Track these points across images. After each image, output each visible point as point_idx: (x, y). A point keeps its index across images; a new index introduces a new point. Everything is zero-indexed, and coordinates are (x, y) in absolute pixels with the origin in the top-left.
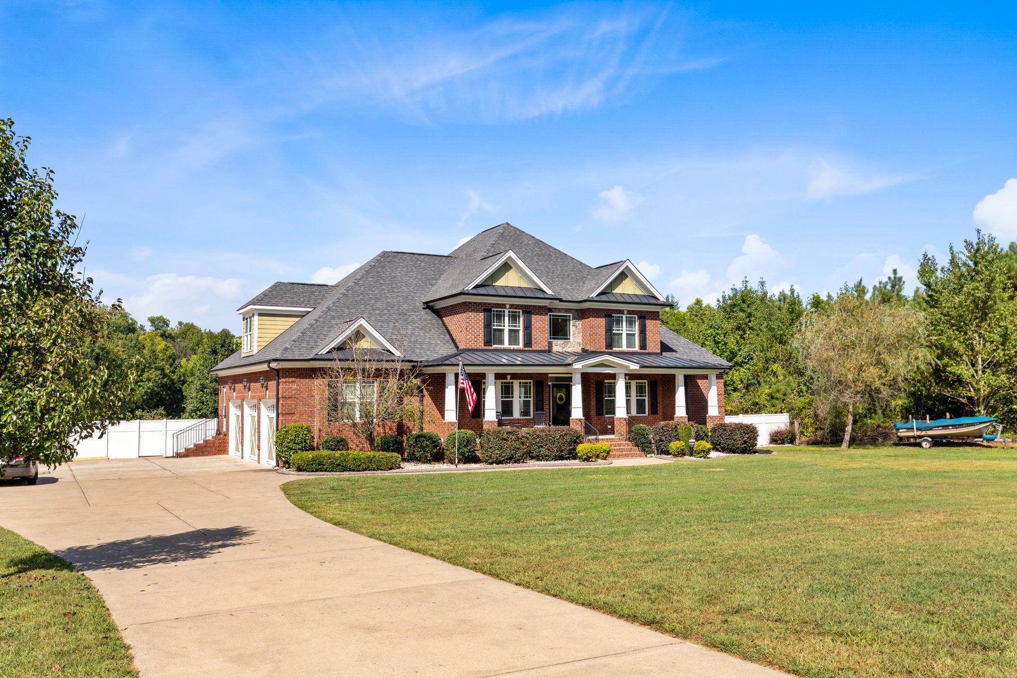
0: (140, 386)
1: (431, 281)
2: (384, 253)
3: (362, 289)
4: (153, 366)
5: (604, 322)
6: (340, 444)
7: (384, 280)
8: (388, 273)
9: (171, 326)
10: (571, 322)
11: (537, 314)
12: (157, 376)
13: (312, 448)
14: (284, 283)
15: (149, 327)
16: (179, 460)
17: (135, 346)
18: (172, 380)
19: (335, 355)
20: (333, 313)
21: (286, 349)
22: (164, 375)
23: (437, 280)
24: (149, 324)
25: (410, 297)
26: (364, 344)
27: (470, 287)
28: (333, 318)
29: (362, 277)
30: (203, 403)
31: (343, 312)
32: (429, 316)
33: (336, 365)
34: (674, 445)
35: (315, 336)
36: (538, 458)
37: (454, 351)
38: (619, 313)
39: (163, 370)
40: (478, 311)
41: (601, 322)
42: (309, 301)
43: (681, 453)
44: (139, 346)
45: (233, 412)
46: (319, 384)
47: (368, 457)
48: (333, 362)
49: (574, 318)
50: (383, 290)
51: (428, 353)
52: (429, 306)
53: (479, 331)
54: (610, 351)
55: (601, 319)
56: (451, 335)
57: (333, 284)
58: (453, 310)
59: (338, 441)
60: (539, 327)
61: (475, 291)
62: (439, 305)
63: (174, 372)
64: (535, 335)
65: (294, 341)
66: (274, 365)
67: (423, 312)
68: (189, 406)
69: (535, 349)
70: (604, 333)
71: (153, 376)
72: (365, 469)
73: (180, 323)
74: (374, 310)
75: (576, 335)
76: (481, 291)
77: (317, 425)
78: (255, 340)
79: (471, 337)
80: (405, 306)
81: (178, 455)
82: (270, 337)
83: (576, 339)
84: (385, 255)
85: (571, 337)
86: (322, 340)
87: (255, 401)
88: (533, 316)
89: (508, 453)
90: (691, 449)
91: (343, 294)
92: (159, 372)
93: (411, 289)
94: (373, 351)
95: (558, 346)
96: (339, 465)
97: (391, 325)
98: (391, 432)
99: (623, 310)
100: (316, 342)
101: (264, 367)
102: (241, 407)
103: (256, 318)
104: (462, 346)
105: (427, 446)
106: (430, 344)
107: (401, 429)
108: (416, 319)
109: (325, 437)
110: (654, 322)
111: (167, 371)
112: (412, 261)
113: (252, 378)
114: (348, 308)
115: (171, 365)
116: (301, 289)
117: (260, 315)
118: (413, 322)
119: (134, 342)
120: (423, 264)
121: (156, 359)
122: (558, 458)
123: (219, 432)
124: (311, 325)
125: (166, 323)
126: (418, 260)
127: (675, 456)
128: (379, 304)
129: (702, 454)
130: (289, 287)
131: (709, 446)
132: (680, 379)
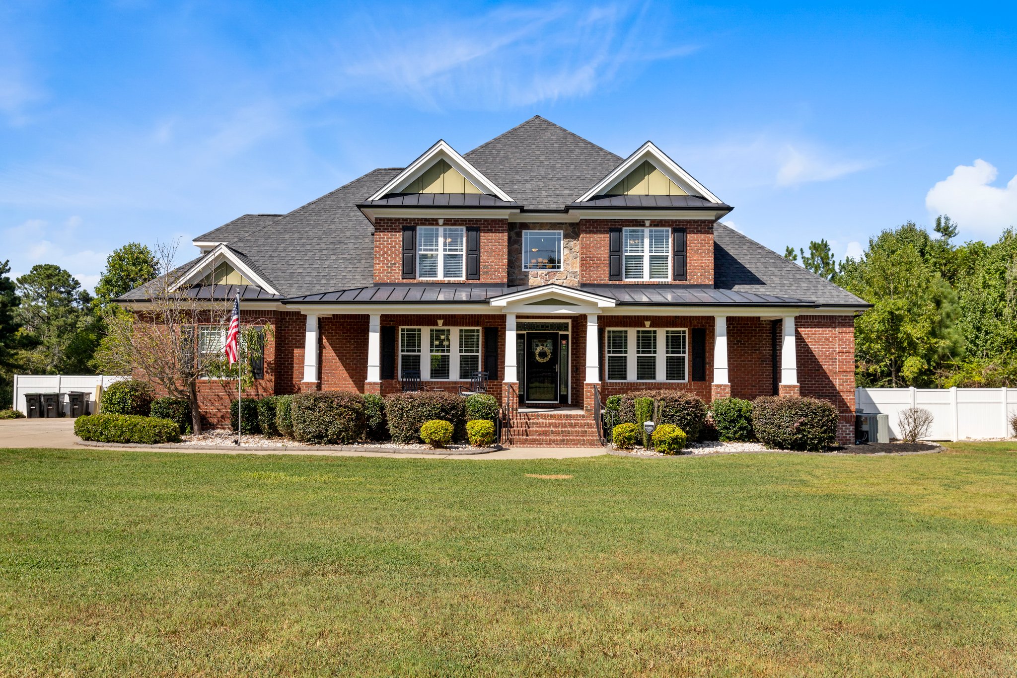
5: (607, 240)
10: (562, 242)
11: (491, 231)
37: (369, 286)
38: (637, 226)
40: (393, 230)
41: (603, 239)
49: (566, 237)
53: (395, 258)
54: (617, 282)
55: (602, 236)
60: (493, 251)
64: (485, 262)
69: (486, 281)
70: (607, 256)
75: (570, 262)
76: (394, 201)
79: (384, 267)
83: (570, 268)
85: (562, 265)
88: (482, 234)
95: (539, 278)
99: (643, 221)
110: (703, 236)
117: (205, 252)
131: (679, 433)
132: (721, 326)
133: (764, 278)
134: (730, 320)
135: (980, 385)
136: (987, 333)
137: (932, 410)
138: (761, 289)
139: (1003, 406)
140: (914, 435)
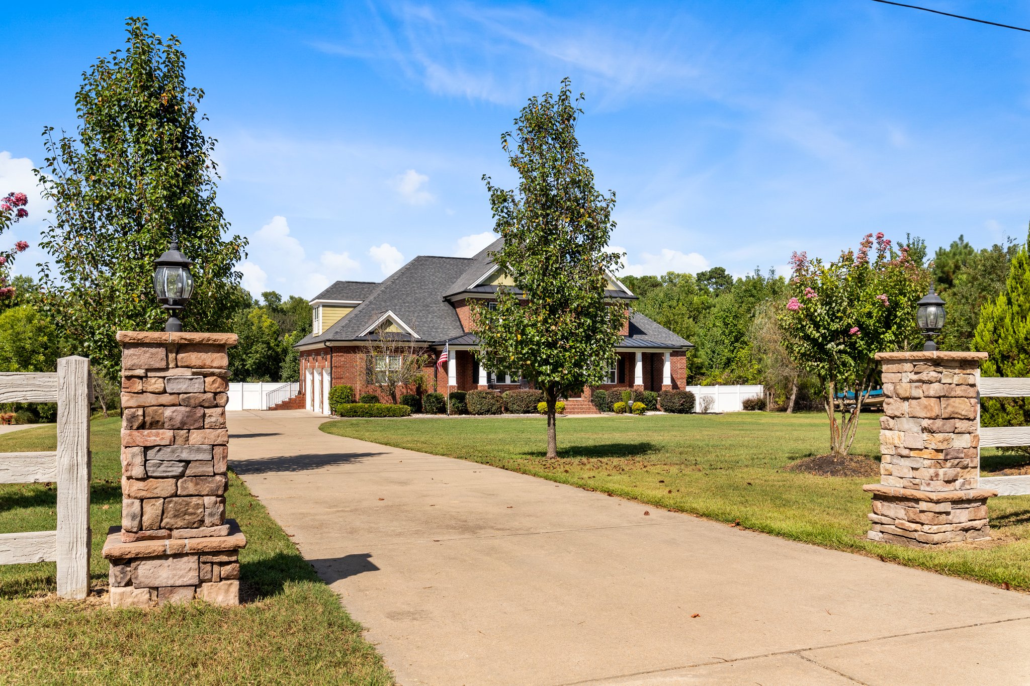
0: (250, 357)
1: (452, 279)
2: (419, 257)
3: (398, 287)
4: (260, 340)
6: (374, 399)
7: (416, 280)
8: (419, 274)
9: (282, 301)
12: (263, 349)
13: (353, 402)
14: (342, 282)
15: (262, 302)
16: (270, 412)
17: (246, 322)
18: (277, 353)
19: (369, 337)
20: (373, 306)
21: (337, 333)
22: (270, 348)
23: (457, 278)
24: (263, 298)
25: (434, 293)
26: (392, 329)
27: (471, 287)
28: (373, 309)
29: (399, 277)
30: (295, 371)
31: (381, 305)
32: (446, 307)
33: (369, 344)
34: (616, 406)
35: (358, 323)
36: (512, 412)
37: (461, 333)
39: (269, 344)
42: (360, 296)
43: (622, 411)
44: (249, 323)
45: (309, 377)
46: (359, 359)
47: (387, 408)
48: (367, 342)
50: (414, 287)
51: (441, 335)
52: (447, 300)
56: (460, 322)
57: (380, 282)
58: (462, 303)
59: (372, 398)
61: (475, 290)
62: (454, 299)
63: (278, 346)
65: (343, 327)
66: (328, 344)
67: (442, 304)
68: (285, 375)
71: (260, 349)
72: (385, 416)
73: (292, 298)
74: (404, 303)
76: (480, 289)
77: (358, 386)
78: (321, 324)
80: (429, 300)
81: (270, 409)
82: (331, 323)
84: (419, 259)
86: (363, 326)
87: (320, 369)
89: (485, 408)
90: (630, 408)
91: (383, 291)
92: (265, 345)
93: (435, 286)
94: (398, 334)
96: (367, 413)
97: (416, 314)
98: (412, 392)
100: (358, 327)
101: (322, 346)
102: (313, 374)
103: (321, 309)
104: (466, 331)
105: (433, 402)
106: (443, 328)
107: (420, 391)
108: (436, 309)
109: (363, 394)
111: (272, 345)
112: (440, 263)
113: (317, 352)
114: (385, 302)
115: (276, 340)
116: (354, 286)
117: (324, 306)
118: (433, 312)
119: (244, 320)
120: (448, 266)
121: (263, 334)
122: (525, 412)
123: (300, 392)
124: (356, 315)
125: (278, 298)
126: (444, 262)
127: (617, 413)
128: (409, 299)
129: (638, 412)
130: (346, 285)
131: (643, 406)
132: (639, 356)
133: (645, 331)
134: (644, 354)
135: (720, 384)
136: (718, 354)
137: (715, 397)
138: (646, 337)
139: (738, 394)
140: (706, 408)
